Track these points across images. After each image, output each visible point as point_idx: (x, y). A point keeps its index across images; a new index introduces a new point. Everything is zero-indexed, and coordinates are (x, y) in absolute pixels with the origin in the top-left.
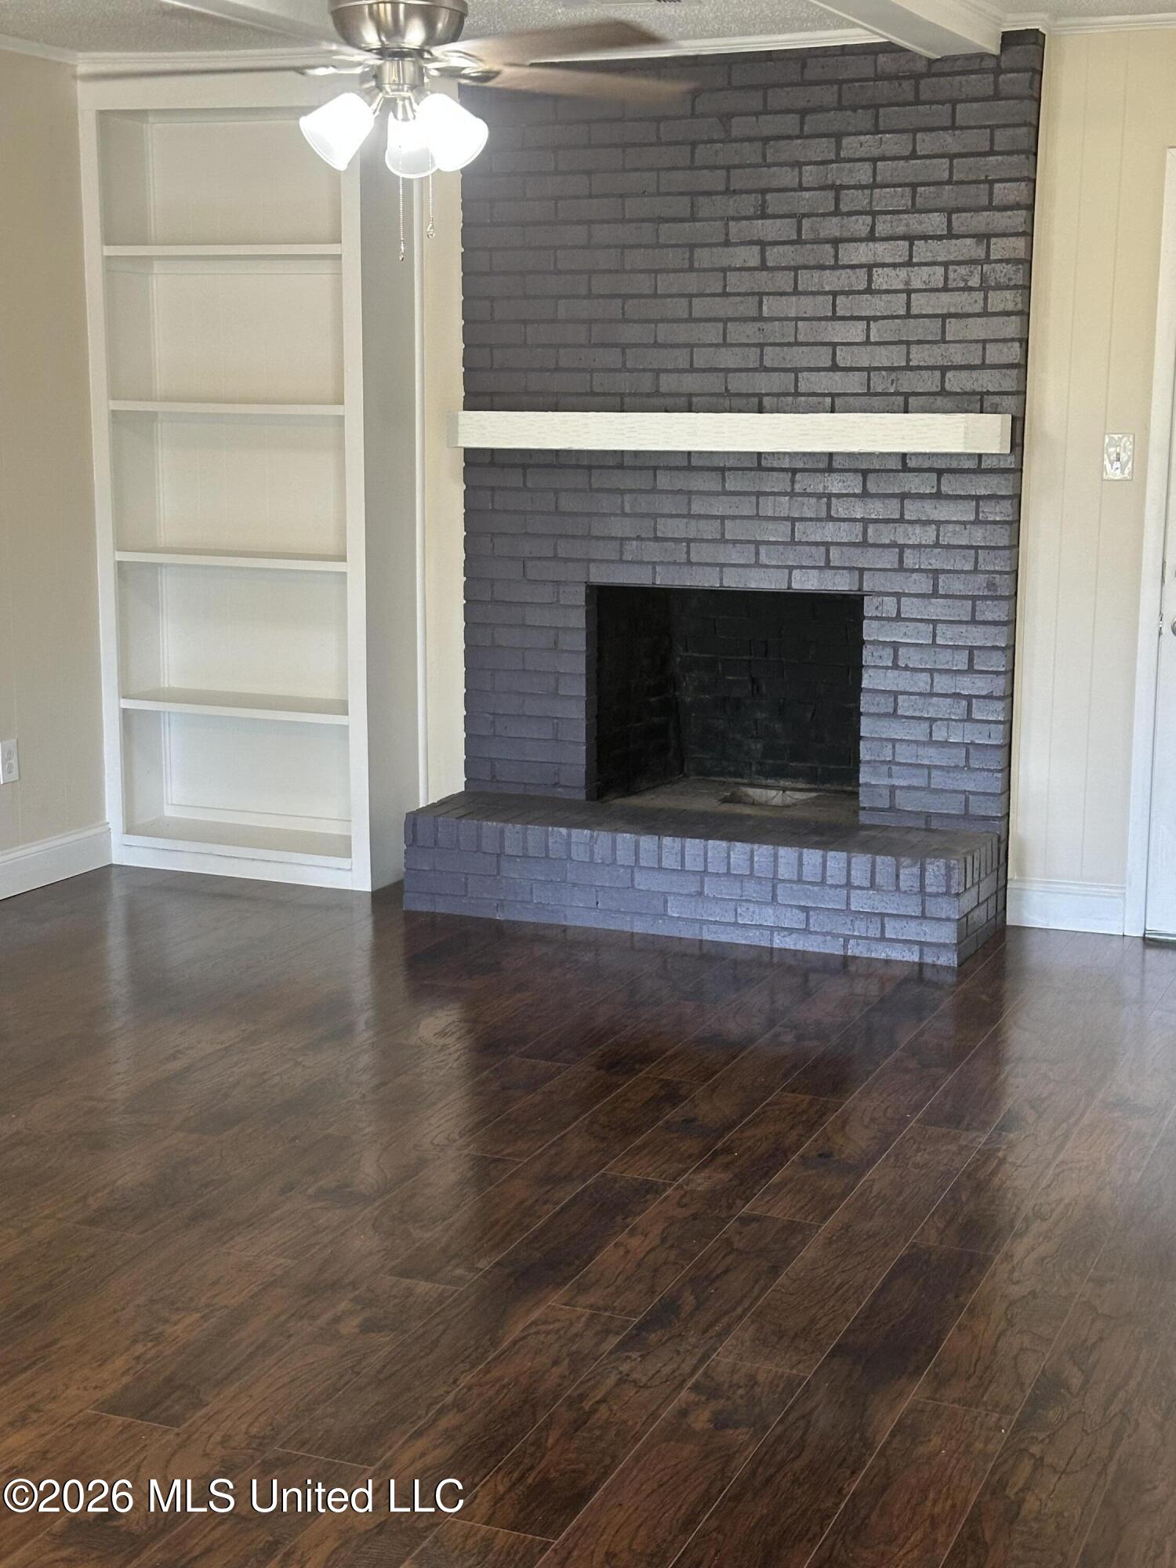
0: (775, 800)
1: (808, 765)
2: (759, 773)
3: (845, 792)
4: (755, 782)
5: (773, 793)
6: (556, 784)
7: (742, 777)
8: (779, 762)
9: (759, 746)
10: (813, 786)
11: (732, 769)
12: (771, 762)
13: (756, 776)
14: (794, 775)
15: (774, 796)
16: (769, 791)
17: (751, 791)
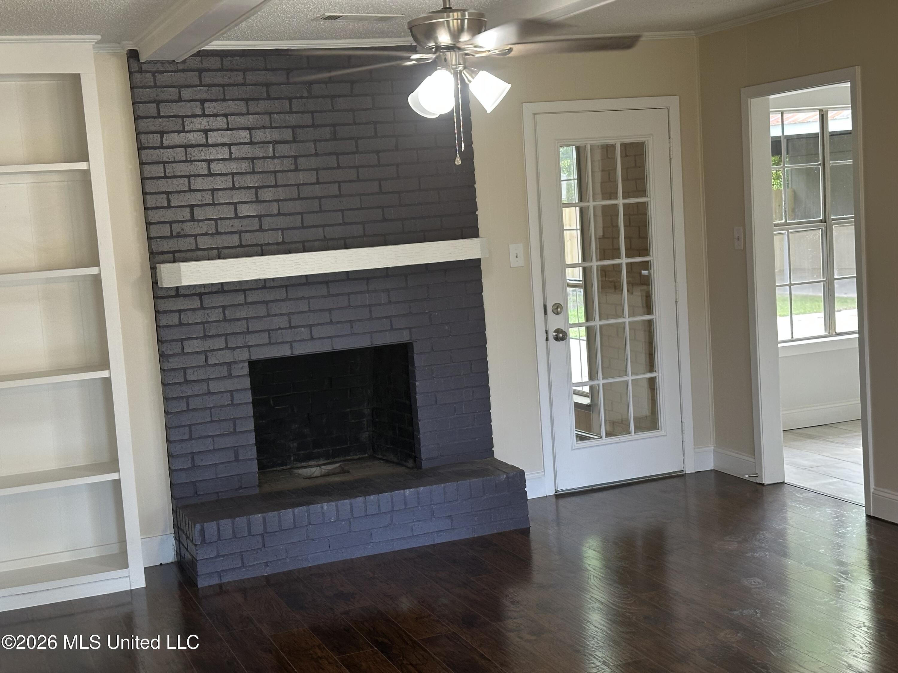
0: (315, 473)
1: (324, 449)
2: (296, 460)
3: (348, 460)
4: (295, 466)
5: (314, 469)
6: (241, 488)
7: (286, 465)
8: (308, 451)
9: (295, 445)
10: (328, 461)
11: (280, 462)
12: (303, 452)
13: (295, 463)
14: (317, 457)
15: (315, 471)
16: (311, 469)
17: (300, 471)
